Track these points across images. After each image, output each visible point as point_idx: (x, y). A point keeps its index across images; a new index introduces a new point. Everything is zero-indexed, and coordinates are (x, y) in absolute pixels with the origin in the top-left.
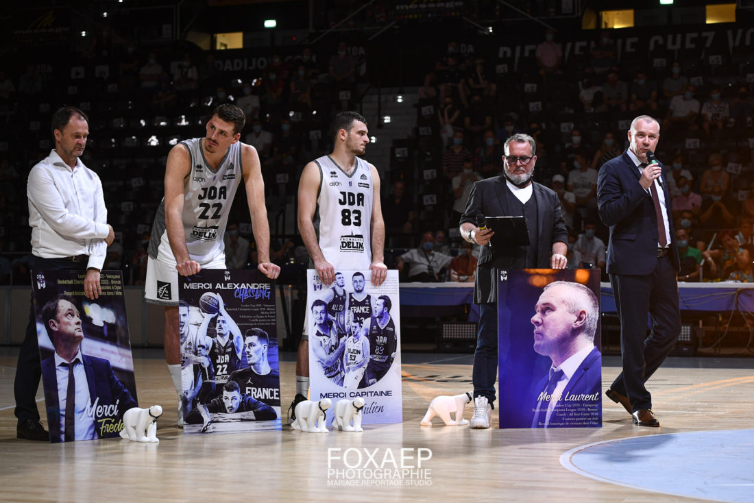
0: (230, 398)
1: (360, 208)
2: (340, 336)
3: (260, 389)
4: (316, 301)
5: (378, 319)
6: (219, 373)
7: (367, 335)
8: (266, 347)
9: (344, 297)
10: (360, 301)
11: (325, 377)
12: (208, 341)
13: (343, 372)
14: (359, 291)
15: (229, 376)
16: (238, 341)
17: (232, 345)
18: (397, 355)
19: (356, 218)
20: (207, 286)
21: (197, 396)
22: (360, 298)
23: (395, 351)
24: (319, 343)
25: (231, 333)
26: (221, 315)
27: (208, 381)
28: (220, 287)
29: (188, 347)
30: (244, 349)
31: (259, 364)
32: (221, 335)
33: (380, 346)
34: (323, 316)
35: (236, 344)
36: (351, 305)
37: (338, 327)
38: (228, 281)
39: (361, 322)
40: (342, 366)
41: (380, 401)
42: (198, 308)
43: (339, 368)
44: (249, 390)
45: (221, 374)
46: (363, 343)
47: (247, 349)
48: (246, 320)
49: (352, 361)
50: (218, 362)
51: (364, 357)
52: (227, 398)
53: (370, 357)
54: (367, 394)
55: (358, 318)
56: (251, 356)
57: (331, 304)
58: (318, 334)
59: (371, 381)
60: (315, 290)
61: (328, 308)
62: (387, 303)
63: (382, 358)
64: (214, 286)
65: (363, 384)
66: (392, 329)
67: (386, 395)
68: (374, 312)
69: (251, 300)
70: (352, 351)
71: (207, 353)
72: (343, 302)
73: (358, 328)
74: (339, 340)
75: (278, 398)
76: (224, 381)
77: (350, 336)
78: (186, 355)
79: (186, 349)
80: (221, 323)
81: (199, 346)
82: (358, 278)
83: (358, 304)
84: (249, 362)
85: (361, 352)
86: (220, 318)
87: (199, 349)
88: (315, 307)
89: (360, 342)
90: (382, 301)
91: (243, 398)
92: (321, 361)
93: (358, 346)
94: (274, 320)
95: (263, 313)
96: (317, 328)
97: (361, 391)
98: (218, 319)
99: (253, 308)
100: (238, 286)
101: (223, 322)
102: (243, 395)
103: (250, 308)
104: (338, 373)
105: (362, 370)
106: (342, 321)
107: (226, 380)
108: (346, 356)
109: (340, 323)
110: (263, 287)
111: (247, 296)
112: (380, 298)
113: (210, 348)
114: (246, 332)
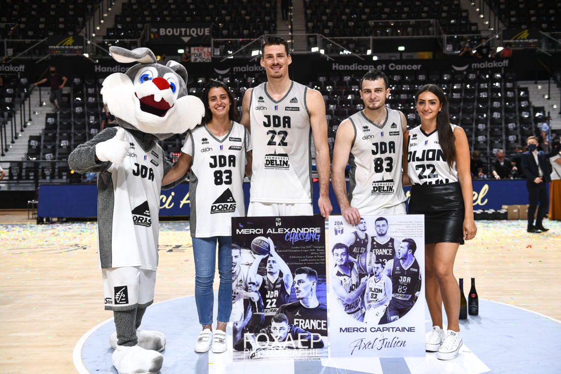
0: (278, 328)
1: (392, 155)
2: (361, 276)
3: (307, 321)
4: (337, 244)
5: (401, 261)
6: (268, 306)
7: (389, 276)
8: (315, 284)
9: (366, 241)
10: (382, 244)
11: (345, 313)
12: (259, 279)
13: (364, 309)
14: (382, 235)
15: (277, 309)
16: (287, 278)
17: (282, 283)
18: (421, 295)
19: (388, 165)
20: (258, 231)
21: (247, 326)
22: (382, 241)
23: (419, 291)
24: (340, 282)
25: (281, 272)
26: (271, 256)
27: (258, 313)
28: (271, 232)
29: (239, 284)
30: (293, 286)
31: (308, 299)
32: (271, 273)
33: (402, 285)
34: (344, 258)
35: (285, 281)
36: (373, 247)
37: (359, 268)
38: (279, 227)
39: (383, 264)
40: (363, 303)
41: (403, 336)
42: (249, 251)
43: (359, 305)
44: (297, 321)
45: (270, 307)
46: (386, 282)
47: (296, 286)
48: (297, 260)
49: (373, 299)
50: (267, 296)
51: (387, 296)
52: (275, 328)
53: (393, 295)
54: (388, 329)
55: (380, 259)
56: (299, 292)
57: (352, 247)
58: (339, 274)
59: (392, 318)
60: (336, 234)
61: (349, 251)
62: (412, 246)
63: (405, 297)
64: (265, 231)
65: (384, 320)
66: (416, 270)
67: (408, 331)
68: (397, 254)
69: (301, 243)
70: (373, 290)
71: (258, 289)
72: (365, 245)
73: (381, 269)
74: (360, 280)
75: (326, 329)
76: (273, 314)
77: (372, 275)
78: (237, 291)
79: (237, 286)
80: (271, 263)
81: (249, 283)
82: (381, 223)
83: (380, 246)
84: (298, 297)
85: (383, 291)
86: (270, 259)
87: (249, 285)
88: (336, 251)
89: (382, 281)
90: (407, 244)
91: (291, 329)
92: (341, 298)
93: (379, 285)
94: (324, 260)
95: (313, 253)
96: (338, 269)
97: (381, 326)
98: (269, 259)
99: (303, 249)
100: (289, 231)
101: (274, 262)
102: (291, 326)
103: (300, 249)
104: (359, 309)
105: (383, 308)
106: (363, 262)
107: (275, 313)
108: (367, 294)
109: (362, 265)
110: (313, 231)
111: (297, 239)
112: (404, 241)
113: (260, 285)
114: (295, 270)
